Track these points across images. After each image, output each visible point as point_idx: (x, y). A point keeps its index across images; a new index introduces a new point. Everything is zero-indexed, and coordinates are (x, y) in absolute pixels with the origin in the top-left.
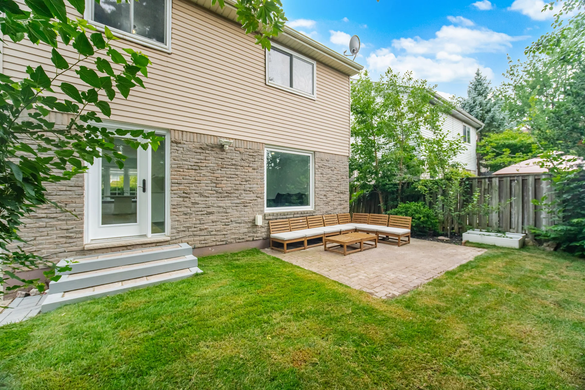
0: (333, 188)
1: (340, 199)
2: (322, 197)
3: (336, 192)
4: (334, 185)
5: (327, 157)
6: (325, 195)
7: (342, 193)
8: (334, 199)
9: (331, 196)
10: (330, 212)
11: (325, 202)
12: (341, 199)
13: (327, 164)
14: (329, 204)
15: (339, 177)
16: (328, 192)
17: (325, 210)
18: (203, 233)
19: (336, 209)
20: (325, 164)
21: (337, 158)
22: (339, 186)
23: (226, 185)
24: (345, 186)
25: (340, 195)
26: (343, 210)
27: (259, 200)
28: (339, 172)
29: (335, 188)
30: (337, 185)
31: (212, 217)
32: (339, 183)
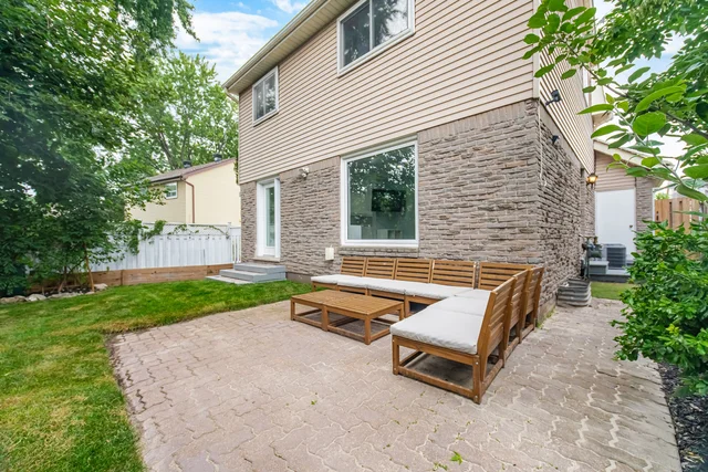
0: (471, 198)
1: (496, 224)
2: (436, 221)
3: (480, 209)
4: (474, 191)
5: (447, 133)
6: (442, 218)
7: (502, 208)
8: (473, 226)
9: (462, 218)
10: (461, 257)
11: (446, 232)
12: (499, 225)
13: (451, 148)
14: (457, 236)
15: (493, 168)
16: (453, 210)
17: (445, 250)
18: (295, 260)
19: (481, 249)
20: (444, 150)
21: (482, 122)
22: (491, 190)
23: (309, 214)
24: (516, 188)
25: (496, 213)
26: (507, 253)
27: (335, 229)
28: (490, 156)
29: (478, 197)
30: (483, 191)
31: (300, 246)
32: (491, 184)
